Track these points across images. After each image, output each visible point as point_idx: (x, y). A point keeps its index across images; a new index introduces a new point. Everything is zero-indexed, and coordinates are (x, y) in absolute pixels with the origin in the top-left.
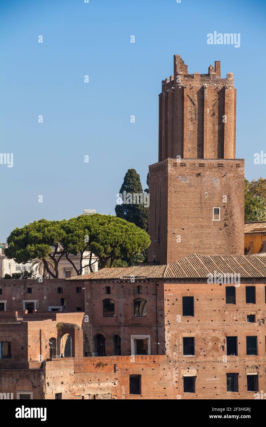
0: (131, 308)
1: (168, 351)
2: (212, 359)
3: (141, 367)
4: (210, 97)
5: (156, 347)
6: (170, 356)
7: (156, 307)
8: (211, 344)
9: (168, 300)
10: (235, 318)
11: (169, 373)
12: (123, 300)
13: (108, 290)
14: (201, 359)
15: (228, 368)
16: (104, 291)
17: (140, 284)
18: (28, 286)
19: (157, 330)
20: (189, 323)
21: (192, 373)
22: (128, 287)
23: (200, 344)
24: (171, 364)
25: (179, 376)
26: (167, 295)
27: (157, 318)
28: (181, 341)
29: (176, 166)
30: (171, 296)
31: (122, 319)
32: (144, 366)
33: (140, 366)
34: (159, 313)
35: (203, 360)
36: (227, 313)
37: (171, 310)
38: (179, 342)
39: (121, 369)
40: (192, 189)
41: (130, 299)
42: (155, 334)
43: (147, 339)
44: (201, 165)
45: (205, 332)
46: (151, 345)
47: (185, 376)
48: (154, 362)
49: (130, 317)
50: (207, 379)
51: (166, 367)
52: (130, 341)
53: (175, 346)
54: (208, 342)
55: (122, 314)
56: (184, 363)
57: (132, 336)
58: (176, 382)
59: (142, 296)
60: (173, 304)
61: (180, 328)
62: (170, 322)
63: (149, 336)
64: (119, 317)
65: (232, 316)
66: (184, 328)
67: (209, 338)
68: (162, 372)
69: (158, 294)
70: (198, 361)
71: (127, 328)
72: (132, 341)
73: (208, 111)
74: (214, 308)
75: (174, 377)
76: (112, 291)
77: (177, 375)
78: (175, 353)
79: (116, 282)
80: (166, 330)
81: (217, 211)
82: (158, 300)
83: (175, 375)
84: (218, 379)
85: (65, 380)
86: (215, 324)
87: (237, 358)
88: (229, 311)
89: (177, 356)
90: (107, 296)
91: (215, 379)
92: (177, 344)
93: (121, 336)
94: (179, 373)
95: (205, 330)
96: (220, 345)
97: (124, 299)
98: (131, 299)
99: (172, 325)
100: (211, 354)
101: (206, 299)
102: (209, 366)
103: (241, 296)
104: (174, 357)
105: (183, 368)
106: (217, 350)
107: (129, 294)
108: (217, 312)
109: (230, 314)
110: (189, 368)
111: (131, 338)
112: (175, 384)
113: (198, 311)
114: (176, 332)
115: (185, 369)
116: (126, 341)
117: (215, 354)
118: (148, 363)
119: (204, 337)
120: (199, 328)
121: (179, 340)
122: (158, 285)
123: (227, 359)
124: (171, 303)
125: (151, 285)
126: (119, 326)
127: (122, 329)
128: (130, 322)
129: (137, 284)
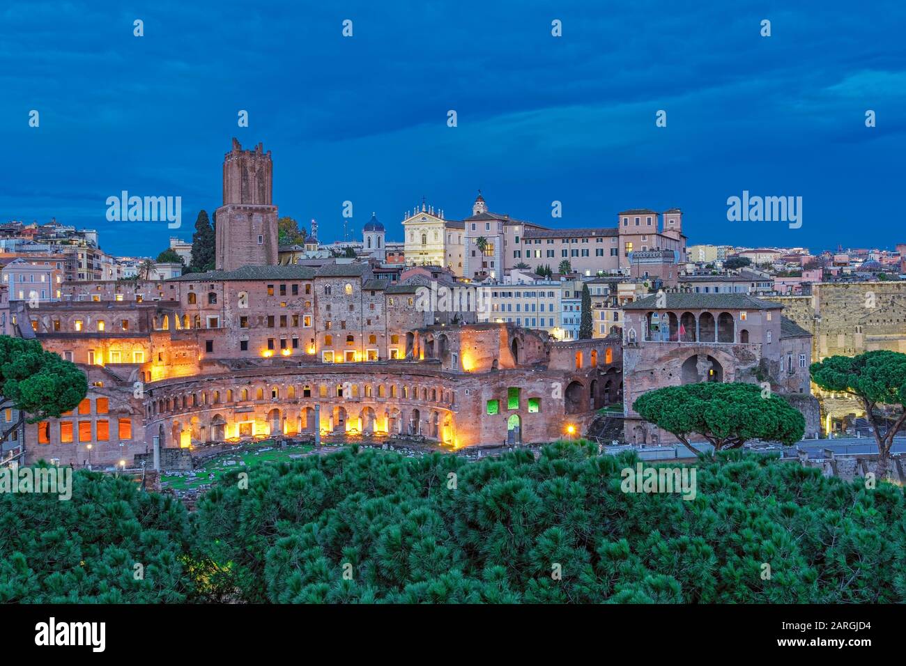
0: (206, 299)
1: (231, 325)
2: (258, 330)
5: (223, 323)
6: (232, 328)
7: (223, 298)
8: (258, 321)
10: (273, 305)
11: (232, 339)
13: (191, 287)
14: (251, 330)
15: (269, 335)
16: (189, 288)
17: (213, 283)
18: (138, 285)
19: (224, 312)
21: (247, 338)
22: (204, 285)
23: (250, 320)
24: (233, 334)
25: (238, 340)
26: (230, 290)
27: (224, 305)
28: (239, 319)
30: (233, 291)
31: (201, 306)
32: (216, 334)
34: (225, 302)
35: (253, 330)
36: (268, 301)
37: (233, 300)
39: (201, 337)
40: (245, 224)
42: (222, 315)
43: (217, 318)
44: (251, 209)
45: (254, 313)
46: (220, 322)
47: (241, 340)
48: (222, 332)
49: (206, 304)
50: (256, 342)
51: (229, 335)
53: (235, 322)
54: (255, 319)
55: (201, 302)
56: (241, 333)
57: (207, 316)
59: (214, 291)
61: (239, 311)
62: (232, 307)
63: (218, 316)
64: (198, 304)
66: (241, 311)
67: (256, 317)
68: (227, 339)
69: (224, 290)
70: (249, 331)
71: (204, 311)
72: (207, 319)
74: (260, 299)
75: (235, 342)
76: (194, 288)
77: (236, 340)
78: (235, 327)
79: (196, 282)
81: (260, 237)
82: (224, 294)
84: (262, 342)
85: (165, 344)
86: (261, 308)
87: (274, 329)
89: (236, 329)
90: (191, 291)
91: (260, 342)
92: (237, 321)
93: (200, 316)
96: (263, 321)
97: (202, 293)
98: (207, 293)
99: (233, 309)
100: (258, 327)
101: (255, 293)
102: (256, 334)
103: (277, 291)
104: (234, 329)
106: (262, 324)
107: (205, 290)
108: (262, 301)
109: (270, 302)
110: (243, 336)
112: (236, 346)
114: (236, 313)
115: (241, 336)
116: (203, 320)
117: (260, 326)
118: (218, 333)
119: (252, 316)
120: (250, 311)
122: (224, 284)
123: (269, 329)
124: (232, 295)
125: (220, 284)
126: (199, 310)
127: (201, 312)
128: (207, 307)
129: (211, 283)
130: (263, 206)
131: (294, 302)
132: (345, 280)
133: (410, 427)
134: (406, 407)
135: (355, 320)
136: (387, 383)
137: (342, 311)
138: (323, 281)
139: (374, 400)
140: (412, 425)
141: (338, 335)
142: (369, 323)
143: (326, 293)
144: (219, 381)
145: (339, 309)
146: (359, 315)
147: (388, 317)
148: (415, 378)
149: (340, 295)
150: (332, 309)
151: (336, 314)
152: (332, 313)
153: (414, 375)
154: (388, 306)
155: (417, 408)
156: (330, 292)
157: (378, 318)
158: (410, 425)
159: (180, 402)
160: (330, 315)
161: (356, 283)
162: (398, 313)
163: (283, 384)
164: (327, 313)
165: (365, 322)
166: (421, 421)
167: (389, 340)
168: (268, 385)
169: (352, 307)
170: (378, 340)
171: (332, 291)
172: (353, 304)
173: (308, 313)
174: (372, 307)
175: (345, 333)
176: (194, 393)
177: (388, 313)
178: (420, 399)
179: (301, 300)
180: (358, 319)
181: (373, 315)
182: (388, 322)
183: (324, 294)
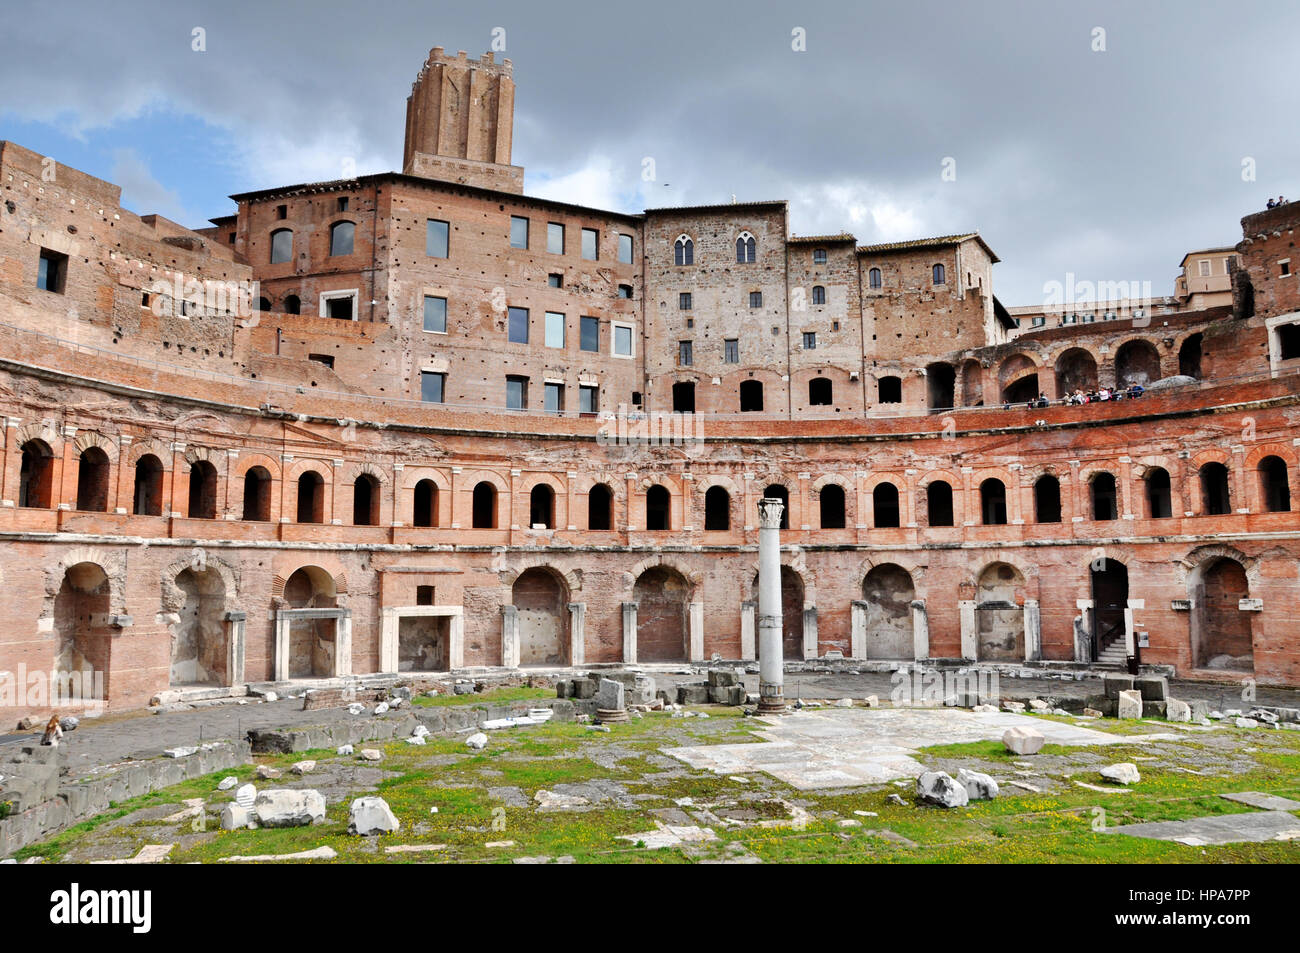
0: (323, 243)
1: (393, 318)
2: (478, 343)
3: (335, 341)
4: (480, 86)
5: (368, 310)
6: (397, 327)
7: (374, 234)
8: (478, 315)
9: (399, 220)
10: (526, 275)
11: (394, 360)
12: (311, 227)
13: (282, 212)
14: (458, 340)
15: (509, 364)
16: (275, 215)
17: (345, 194)
19: (373, 277)
20: (437, 269)
21: (440, 365)
22: (320, 202)
23: (456, 311)
24: (397, 342)
25: (414, 367)
26: (397, 209)
27: (374, 255)
28: (420, 302)
29: (426, 163)
30: (405, 212)
31: (305, 265)
32: (342, 339)
33: (331, 338)
34: (380, 244)
35: (463, 342)
36: (511, 263)
37: (404, 240)
38: (416, 303)
39: (292, 341)
41: (324, 223)
42: (368, 286)
43: (352, 297)
45: (468, 292)
46: (360, 308)
47: (424, 369)
48: (364, 334)
49: (321, 258)
50: (469, 381)
51: (386, 347)
52: (317, 304)
53: (408, 309)
54: (473, 312)
55: (306, 253)
56: (424, 345)
57: (323, 293)
58: (407, 379)
59: (346, 216)
60: (408, 229)
61: (421, 276)
62: (399, 262)
63: (356, 291)
64: (299, 260)
65: (521, 270)
66: (427, 278)
67: (476, 303)
68: (378, 357)
69: (379, 208)
70: (451, 343)
71: (313, 281)
72: (323, 304)
73: (475, 101)
74: (488, 251)
75: (404, 369)
76: (290, 212)
77: (409, 367)
78: (406, 324)
79: (297, 193)
80: (392, 276)
82: (379, 220)
83: (405, 366)
84: (488, 382)
86: (489, 279)
87: (528, 349)
88: (515, 260)
89: (411, 330)
90: (281, 224)
91: (484, 382)
92: (412, 306)
93: (301, 297)
94: (414, 363)
95: (467, 287)
96: (496, 320)
97: (312, 225)
98: (327, 222)
99: (403, 268)
100: (479, 335)
101: (474, 231)
102: (472, 357)
103: (538, 236)
104: (405, 331)
105: (423, 355)
106: (491, 328)
107: (323, 215)
108: (493, 257)
109: (517, 266)
110: (433, 356)
111: (321, 298)
112: (404, 384)
113: (457, 250)
114: (412, 282)
115: (426, 357)
116: (310, 306)
117: (486, 333)
118: (351, 335)
119: (466, 300)
120: (456, 281)
121: (416, 298)
122: (380, 192)
123: (512, 346)
124: (403, 226)
125: (366, 194)
126: (299, 278)
127: (303, 283)
128: (321, 268)
129: (339, 195)
130: (491, 166)
131: (586, 280)
132: (735, 221)
133: (1081, 632)
134: (1056, 556)
135: (767, 333)
136: (966, 470)
137: (726, 310)
138: (669, 227)
139: (912, 537)
140: (1086, 626)
141: (716, 381)
142: (809, 338)
143: (679, 261)
144: (324, 432)
145: (718, 305)
146: (780, 322)
147: (870, 326)
148: (1098, 438)
149: (722, 266)
150: (696, 302)
151: (708, 319)
152: (695, 316)
153: (1090, 425)
154: (868, 291)
155: (1115, 554)
156: (690, 261)
157: (836, 325)
158: (1079, 623)
159: (121, 481)
160: (690, 323)
161: (770, 228)
162: (900, 311)
163: (572, 474)
164: (683, 315)
165: (798, 339)
166: (1134, 604)
167: (873, 393)
168: (516, 472)
169: (756, 299)
170: (838, 392)
171: (697, 253)
172: (762, 288)
173: (625, 316)
174: (819, 294)
175: (736, 374)
176: (202, 455)
177: (869, 313)
178: (1128, 516)
179: (608, 277)
180: (776, 330)
181: (822, 317)
182: (868, 338)
183: (673, 262)
